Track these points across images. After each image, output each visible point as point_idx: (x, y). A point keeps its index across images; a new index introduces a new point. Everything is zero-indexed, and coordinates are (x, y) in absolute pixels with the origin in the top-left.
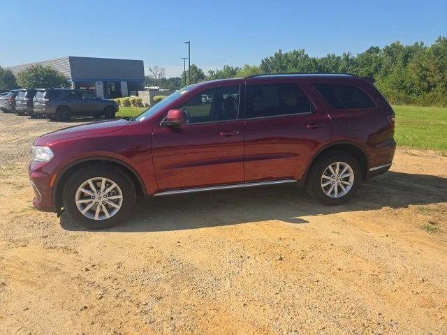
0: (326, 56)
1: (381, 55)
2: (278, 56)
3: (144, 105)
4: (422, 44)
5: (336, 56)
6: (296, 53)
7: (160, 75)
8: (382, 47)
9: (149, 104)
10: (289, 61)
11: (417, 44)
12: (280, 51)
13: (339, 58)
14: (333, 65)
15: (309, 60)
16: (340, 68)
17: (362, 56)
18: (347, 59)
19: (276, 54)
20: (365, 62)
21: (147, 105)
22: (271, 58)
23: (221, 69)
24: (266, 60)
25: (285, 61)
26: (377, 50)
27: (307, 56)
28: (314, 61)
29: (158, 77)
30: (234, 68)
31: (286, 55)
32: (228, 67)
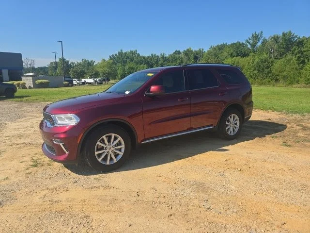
0: (151, 55)
1: (182, 55)
2: (121, 54)
3: (28, 87)
4: (203, 50)
5: (157, 55)
6: (131, 52)
7: (30, 65)
8: (182, 51)
9: (32, 86)
10: (128, 58)
11: (200, 49)
12: (121, 51)
13: (158, 57)
14: (156, 60)
15: (141, 57)
16: (160, 63)
17: (171, 56)
18: (163, 57)
19: (119, 53)
20: (174, 59)
21: (30, 87)
22: (116, 55)
23: (80, 61)
24: (112, 56)
25: (125, 57)
26: (179, 52)
27: (139, 55)
28: (144, 58)
29: (29, 66)
30: (90, 61)
31: (126, 53)
32: (85, 60)
